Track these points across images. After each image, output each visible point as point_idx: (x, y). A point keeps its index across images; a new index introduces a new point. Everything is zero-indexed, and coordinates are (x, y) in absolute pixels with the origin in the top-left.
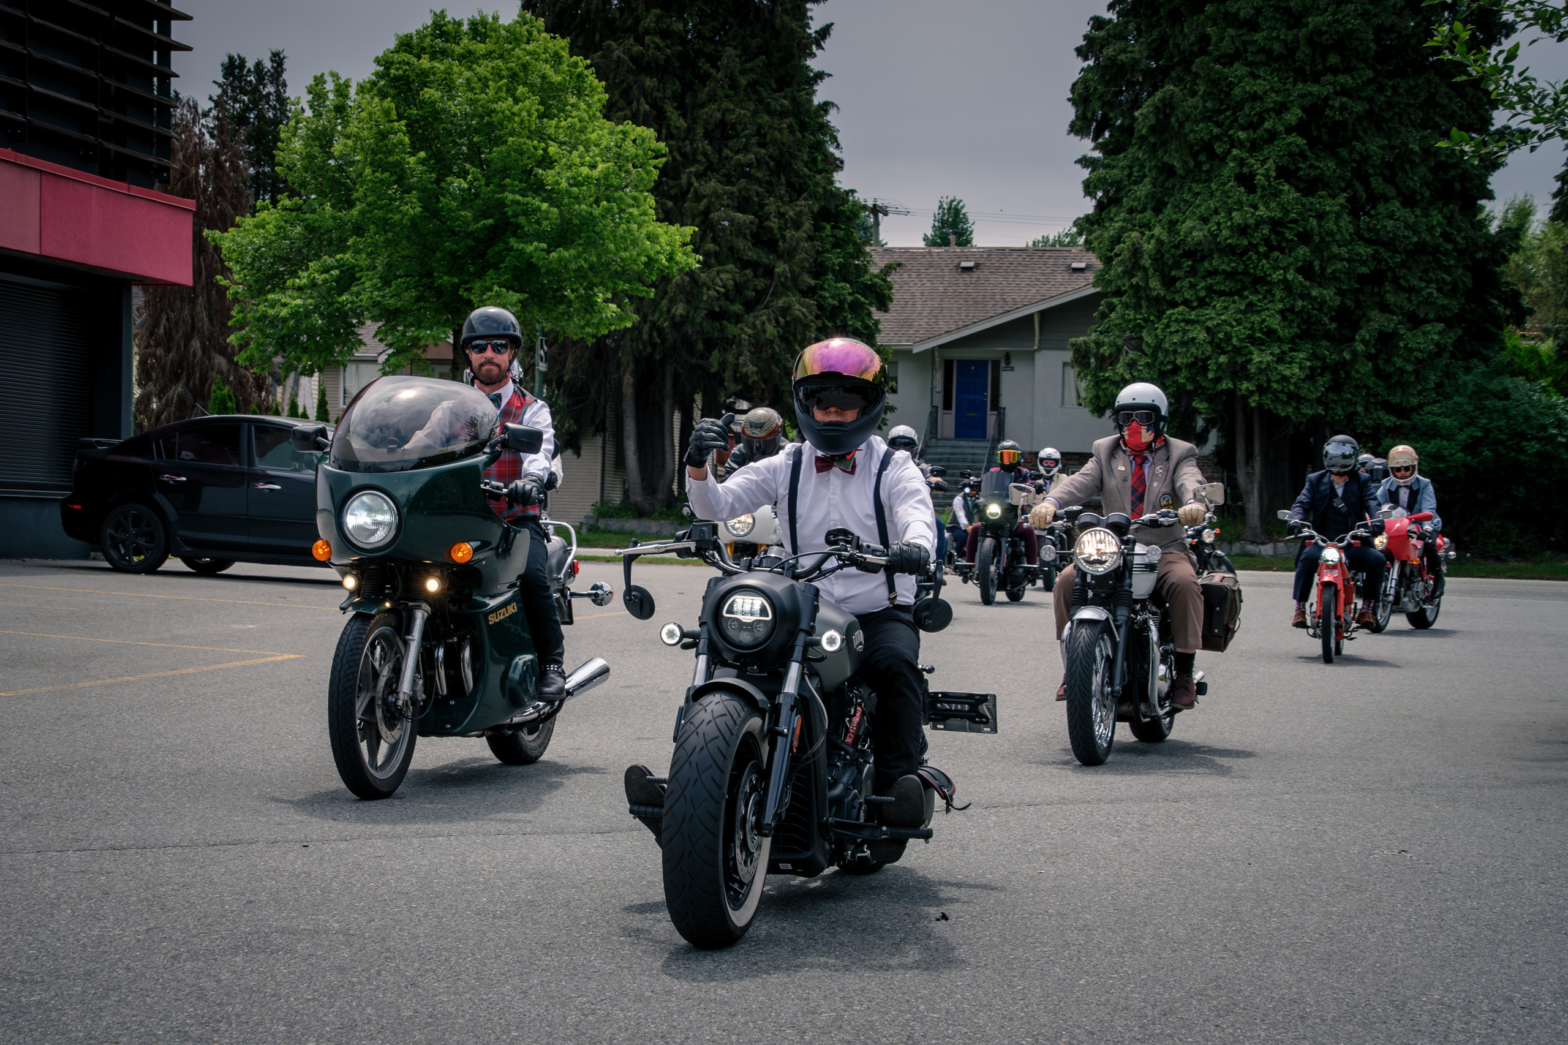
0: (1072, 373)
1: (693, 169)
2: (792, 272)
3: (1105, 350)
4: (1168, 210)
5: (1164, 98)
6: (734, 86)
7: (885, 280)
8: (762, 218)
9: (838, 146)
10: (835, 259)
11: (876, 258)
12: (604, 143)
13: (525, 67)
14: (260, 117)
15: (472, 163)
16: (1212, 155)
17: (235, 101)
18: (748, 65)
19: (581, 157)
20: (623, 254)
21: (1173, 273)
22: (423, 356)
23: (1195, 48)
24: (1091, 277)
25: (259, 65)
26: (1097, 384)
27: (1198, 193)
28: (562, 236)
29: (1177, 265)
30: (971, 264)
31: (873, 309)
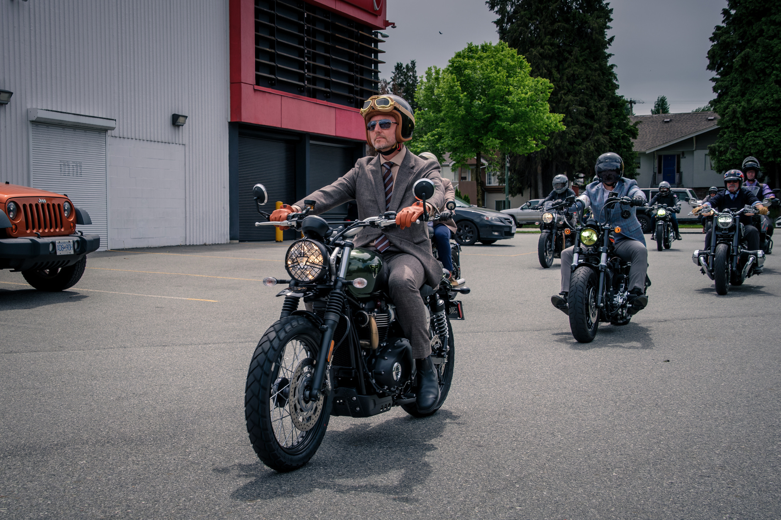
0: (708, 158)
1: (563, 92)
2: (600, 127)
3: (722, 149)
4: (747, 96)
5: (745, 54)
6: (577, 61)
7: (635, 128)
8: (589, 108)
9: (617, 80)
10: (616, 121)
11: (631, 120)
12: (530, 85)
13: (501, 60)
14: (408, 83)
15: (483, 95)
16: (765, 74)
17: (399, 78)
18: (583, 54)
19: (522, 91)
20: (537, 124)
21: (749, 119)
22: (466, 163)
23: (758, 35)
24: (716, 122)
25: (407, 66)
26: (719, 161)
27: (759, 89)
28: (515, 119)
29: (751, 116)
30: (669, 120)
31: (631, 138)
